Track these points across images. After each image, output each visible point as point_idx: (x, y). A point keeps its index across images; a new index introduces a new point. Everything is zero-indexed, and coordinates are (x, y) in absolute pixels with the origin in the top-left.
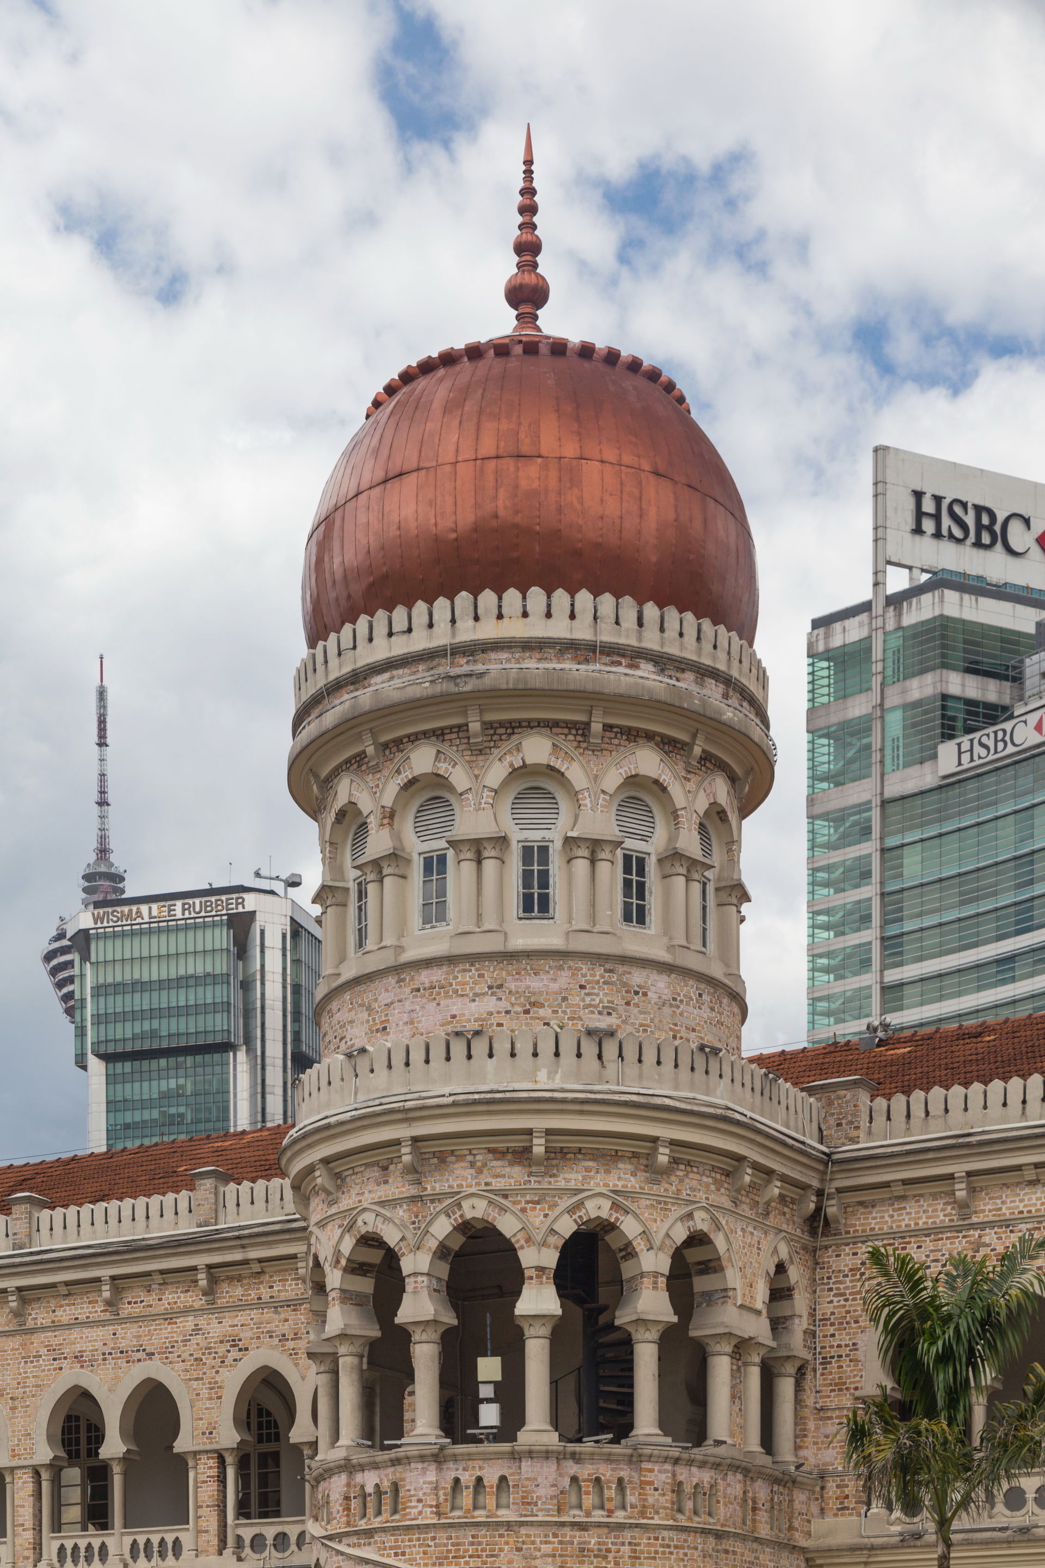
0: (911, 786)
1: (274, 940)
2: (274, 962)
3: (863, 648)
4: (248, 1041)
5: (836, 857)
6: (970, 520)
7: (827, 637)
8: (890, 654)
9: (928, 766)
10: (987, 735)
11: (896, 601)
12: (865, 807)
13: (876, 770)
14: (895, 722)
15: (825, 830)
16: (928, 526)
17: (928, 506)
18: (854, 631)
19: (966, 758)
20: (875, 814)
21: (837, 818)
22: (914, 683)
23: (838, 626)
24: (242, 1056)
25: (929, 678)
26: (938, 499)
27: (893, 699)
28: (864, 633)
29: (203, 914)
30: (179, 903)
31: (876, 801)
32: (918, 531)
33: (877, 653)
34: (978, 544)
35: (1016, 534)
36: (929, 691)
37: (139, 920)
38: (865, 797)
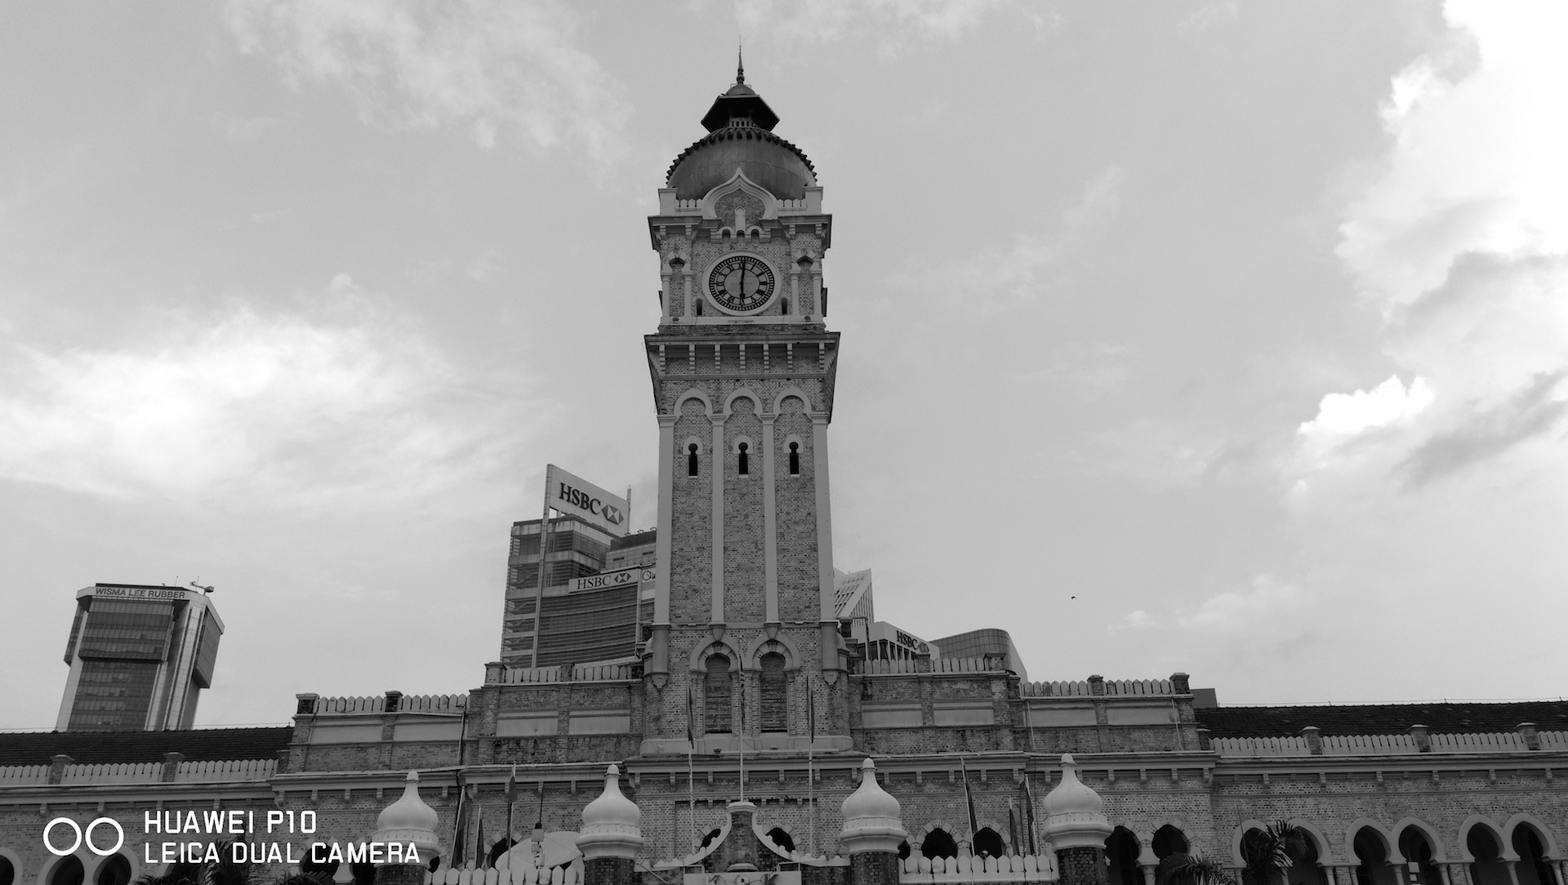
0: (555, 594)
1: (196, 614)
2: (193, 625)
3: (538, 537)
4: (171, 659)
5: (517, 617)
6: (580, 497)
7: (521, 530)
8: (549, 541)
9: (564, 587)
10: (592, 579)
11: (554, 522)
12: (534, 599)
13: (540, 585)
14: (550, 568)
15: (512, 606)
16: (565, 496)
17: (566, 490)
18: (534, 530)
19: (582, 586)
20: (538, 603)
21: (517, 602)
22: (560, 554)
23: (526, 527)
24: (165, 667)
25: (566, 553)
26: (569, 488)
27: (549, 558)
28: (538, 531)
29: (160, 597)
30: (147, 591)
31: (539, 598)
32: (562, 497)
33: (543, 539)
34: (582, 507)
35: (595, 506)
36: (566, 558)
37: (123, 595)
38: (533, 595)
